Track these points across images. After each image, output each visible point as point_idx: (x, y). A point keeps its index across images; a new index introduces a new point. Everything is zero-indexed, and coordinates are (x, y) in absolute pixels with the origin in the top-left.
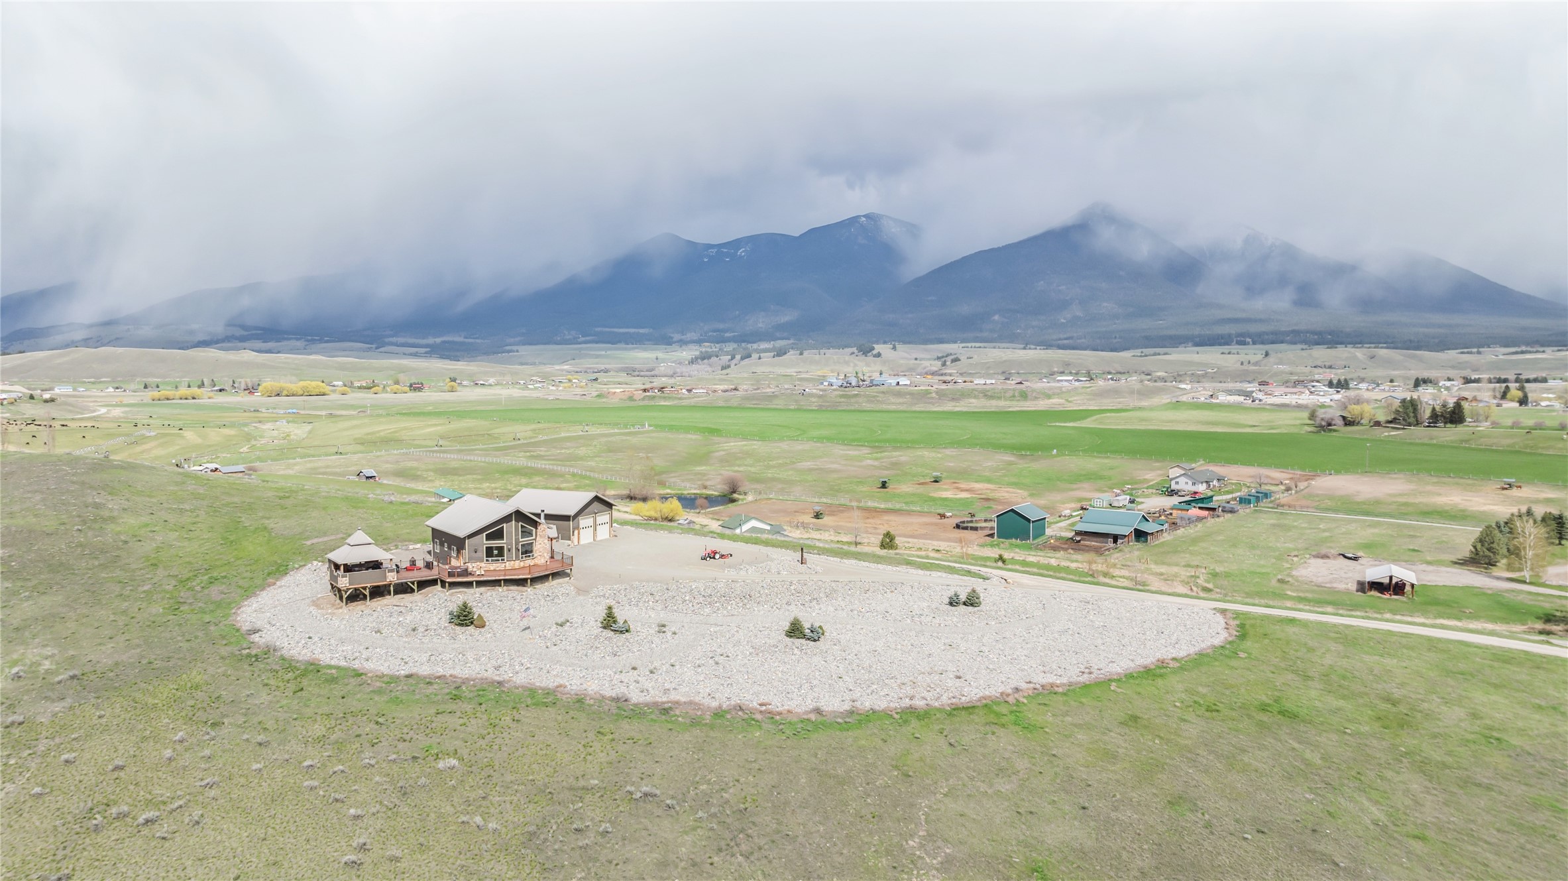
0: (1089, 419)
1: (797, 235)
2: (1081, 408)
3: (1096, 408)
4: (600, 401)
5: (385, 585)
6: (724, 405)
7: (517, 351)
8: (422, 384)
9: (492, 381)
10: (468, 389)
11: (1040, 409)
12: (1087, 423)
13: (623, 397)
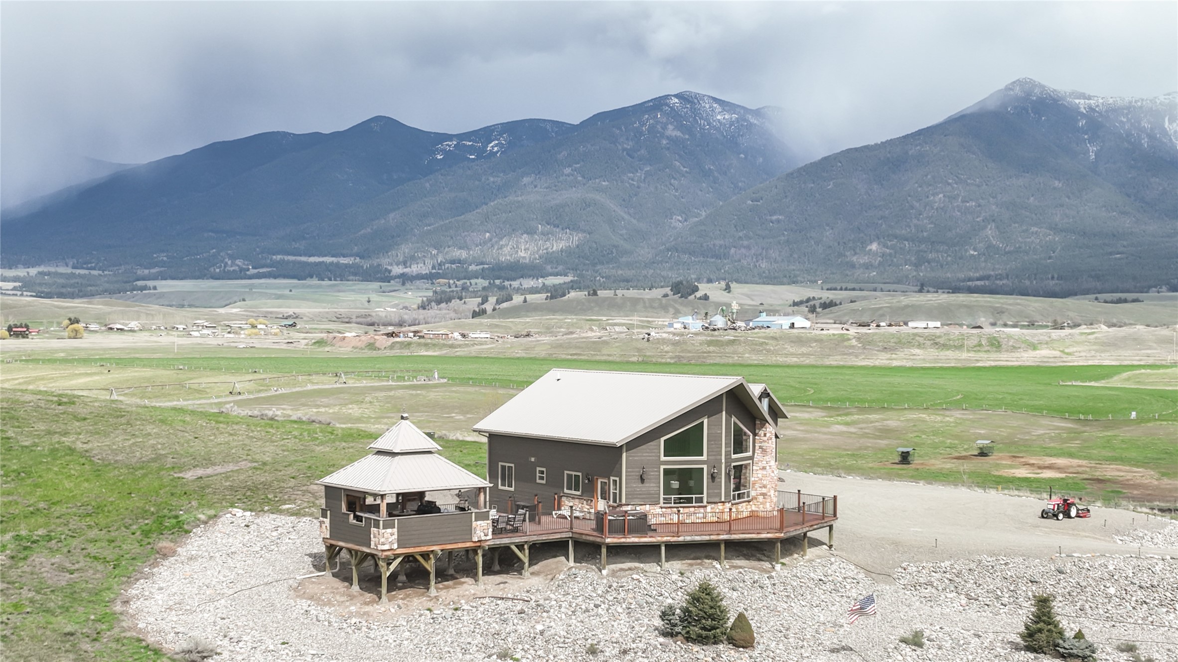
0: (1116, 378)
1: (576, 122)
2: (1090, 363)
3: (1114, 363)
4: (320, 349)
5: (467, 551)
6: (524, 355)
7: (155, 288)
8: (27, 326)
9: (134, 324)
10: (98, 335)
11: (1028, 364)
12: (1116, 382)
13: (359, 344)
